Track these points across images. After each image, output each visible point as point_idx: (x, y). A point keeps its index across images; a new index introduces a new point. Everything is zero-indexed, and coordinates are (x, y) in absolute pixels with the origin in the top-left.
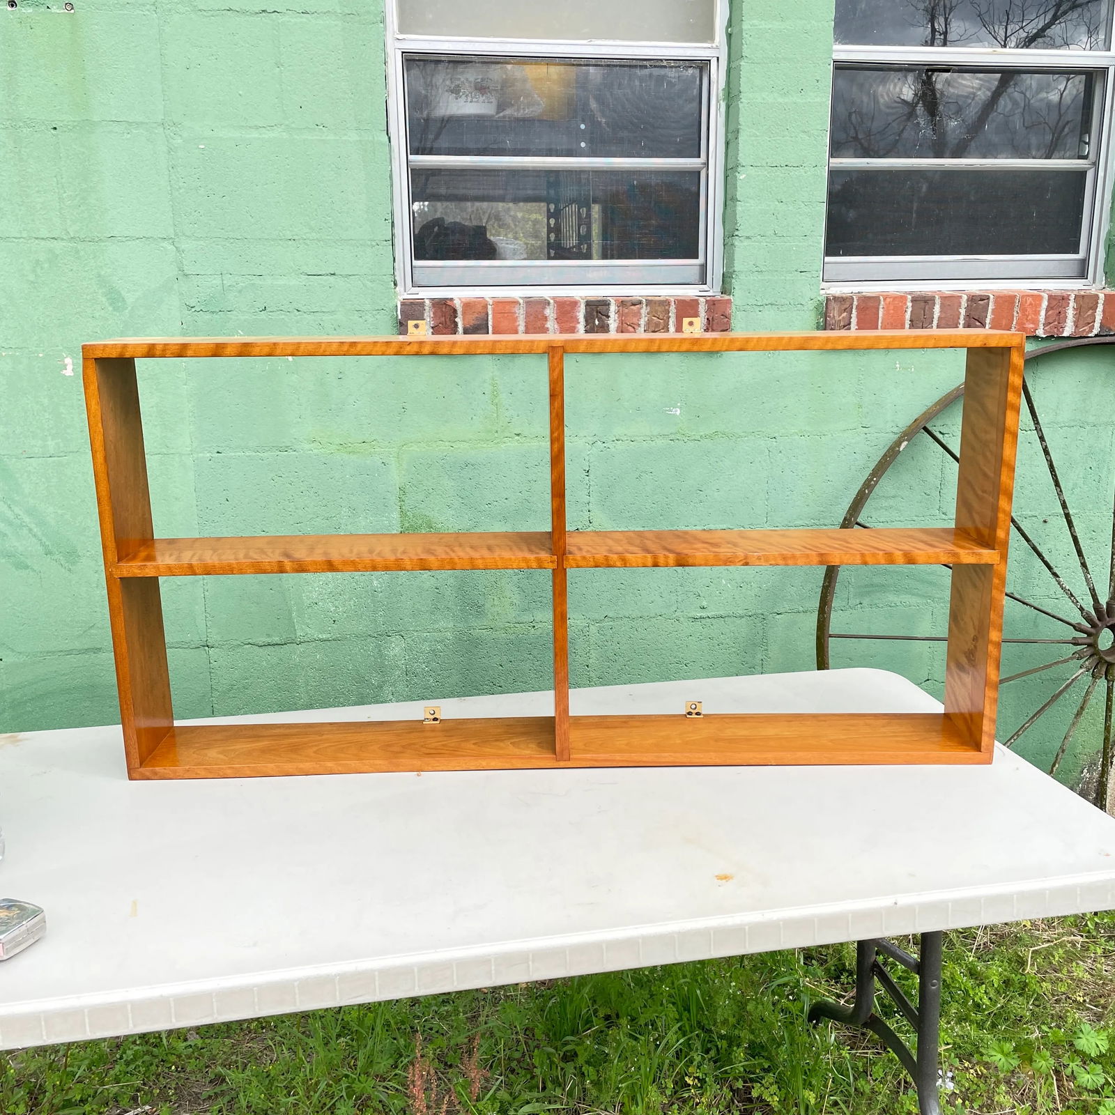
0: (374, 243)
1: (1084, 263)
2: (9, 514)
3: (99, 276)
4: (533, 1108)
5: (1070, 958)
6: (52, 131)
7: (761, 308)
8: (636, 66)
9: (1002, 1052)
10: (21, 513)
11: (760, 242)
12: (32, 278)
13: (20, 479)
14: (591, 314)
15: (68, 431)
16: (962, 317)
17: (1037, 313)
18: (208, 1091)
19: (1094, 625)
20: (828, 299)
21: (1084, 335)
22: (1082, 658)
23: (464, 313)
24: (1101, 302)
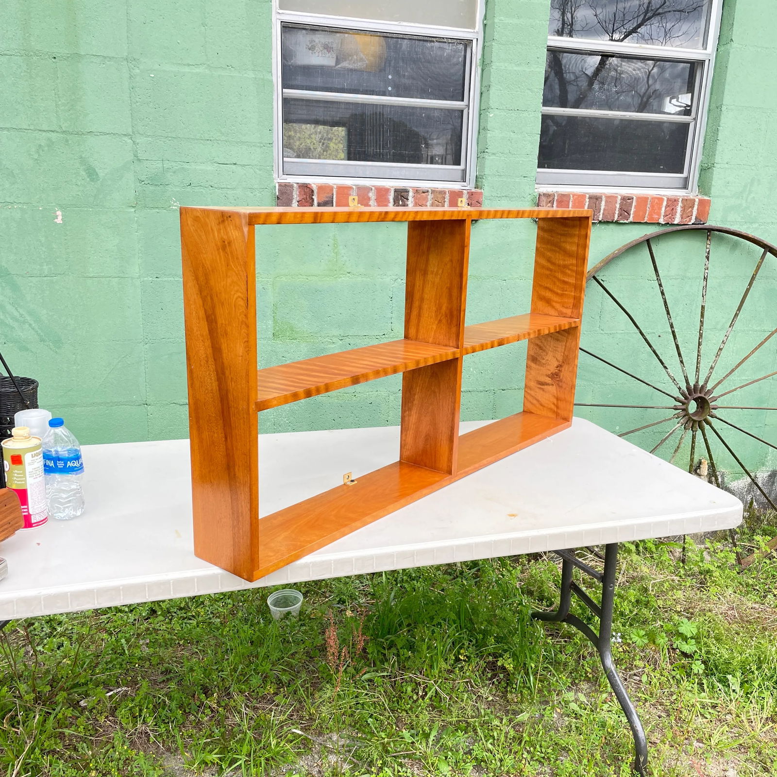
0: (262, 145)
1: (686, 180)
2: (16, 314)
3: (81, 158)
4: (371, 675)
5: (673, 588)
6: (53, 60)
7: (500, 199)
8: (427, 41)
9: (639, 635)
10: (24, 313)
11: (500, 157)
12: (36, 156)
13: (24, 291)
14: (397, 197)
15: (58, 260)
16: (617, 209)
17: (660, 209)
18: (161, 678)
19: (686, 398)
20: (540, 195)
21: (686, 223)
22: (679, 417)
23: (318, 193)
24: (696, 203)
